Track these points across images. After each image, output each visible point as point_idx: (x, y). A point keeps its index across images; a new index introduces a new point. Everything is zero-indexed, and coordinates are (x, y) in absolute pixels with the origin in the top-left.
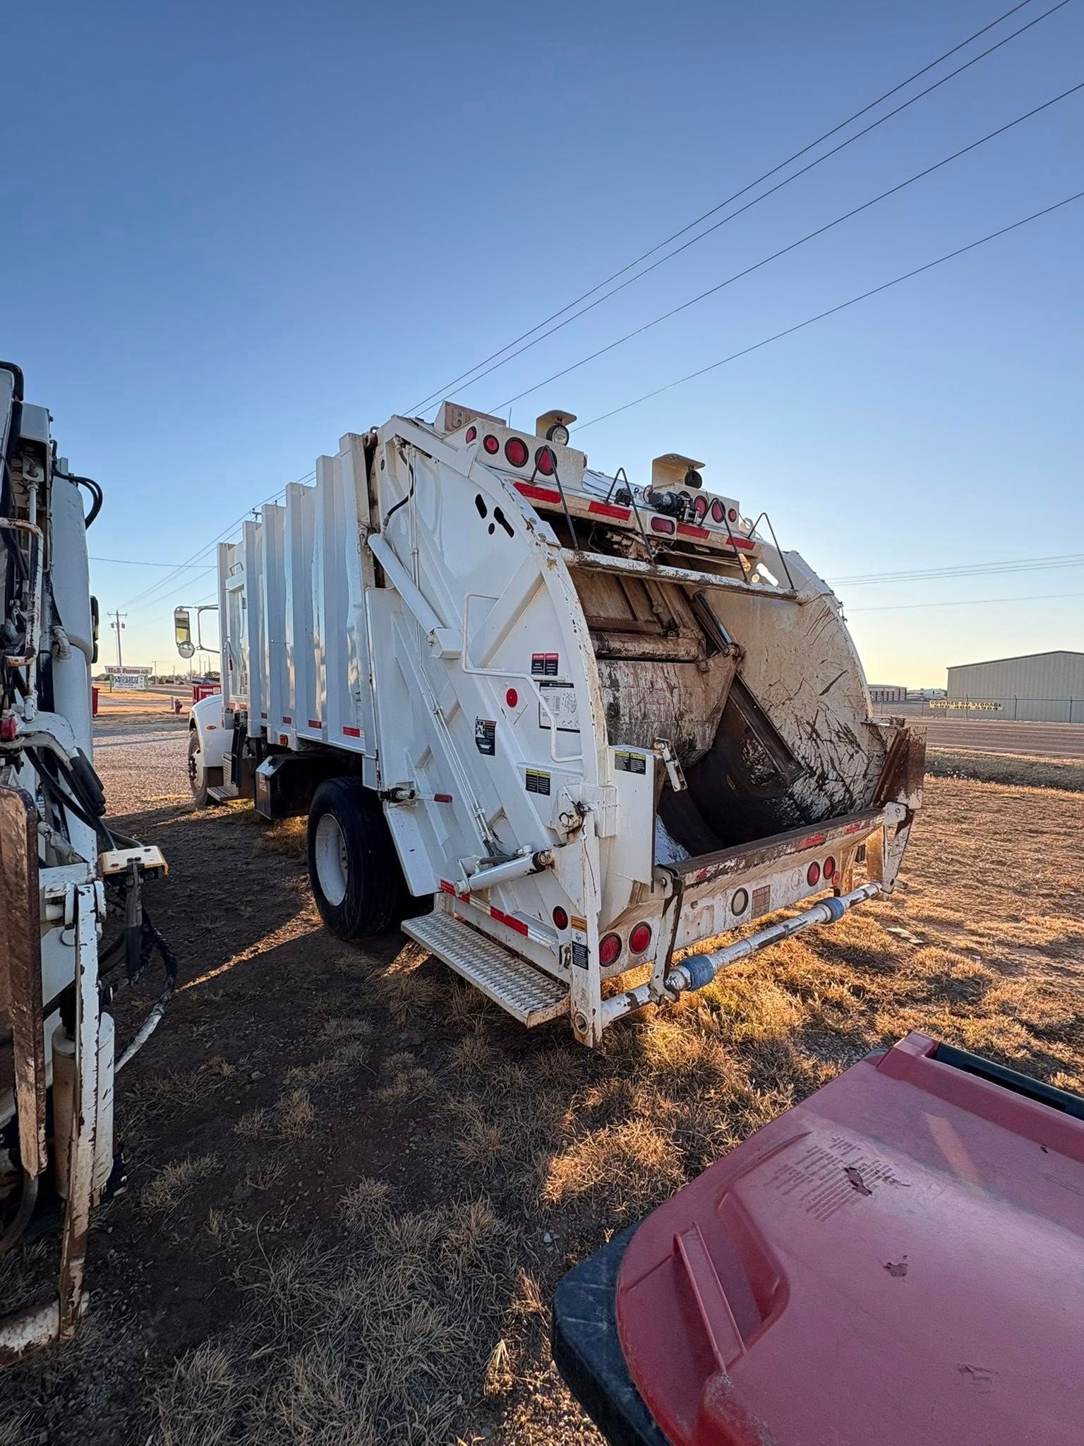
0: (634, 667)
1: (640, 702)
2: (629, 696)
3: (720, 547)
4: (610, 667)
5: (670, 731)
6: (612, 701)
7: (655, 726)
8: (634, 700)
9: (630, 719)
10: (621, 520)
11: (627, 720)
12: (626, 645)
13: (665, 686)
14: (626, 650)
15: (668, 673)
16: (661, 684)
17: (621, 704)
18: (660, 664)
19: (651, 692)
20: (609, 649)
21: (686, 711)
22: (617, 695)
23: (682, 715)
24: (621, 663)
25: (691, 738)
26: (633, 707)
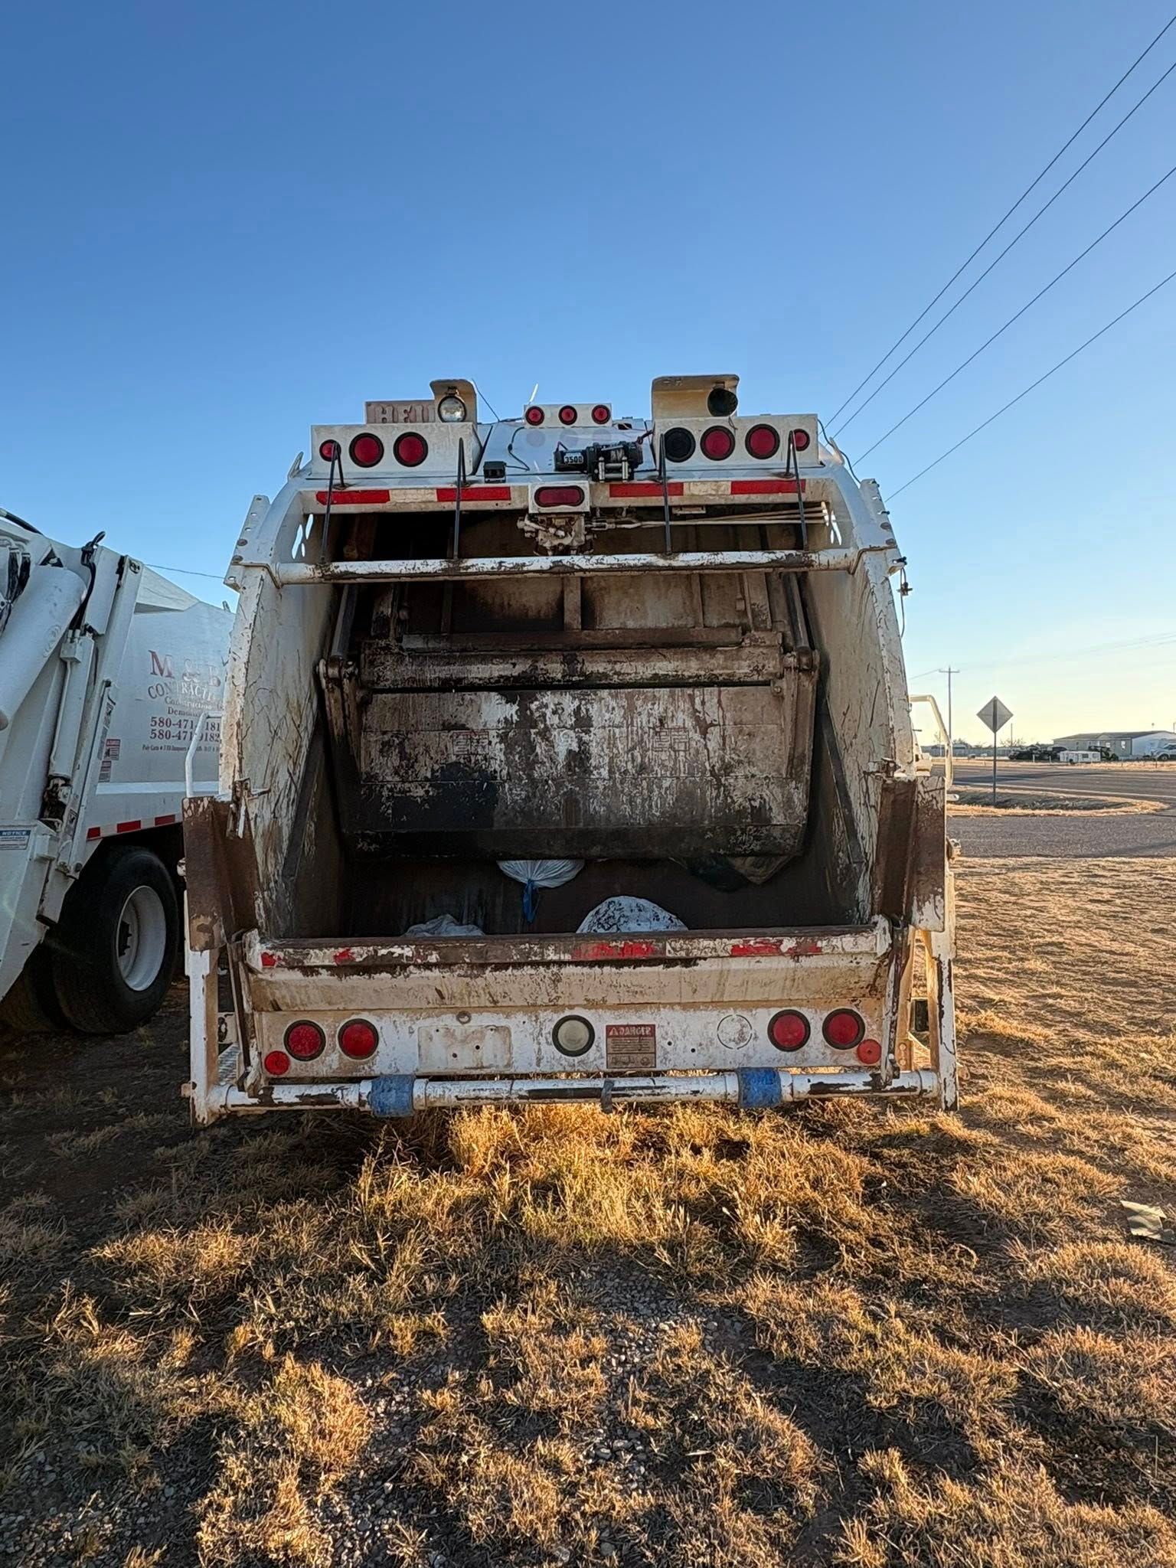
0: (630, 697)
1: (634, 748)
2: (611, 741)
3: (723, 502)
4: (580, 700)
5: (703, 793)
6: (575, 747)
7: (666, 783)
8: (620, 746)
9: (610, 772)
10: (499, 502)
11: (605, 773)
12: (618, 667)
13: (689, 723)
14: (618, 674)
15: (703, 703)
16: (683, 719)
17: (594, 750)
18: (689, 691)
19: (656, 733)
20: (583, 674)
21: (740, 762)
22: (586, 738)
23: (727, 769)
24: (605, 693)
25: (756, 804)
26: (617, 756)
